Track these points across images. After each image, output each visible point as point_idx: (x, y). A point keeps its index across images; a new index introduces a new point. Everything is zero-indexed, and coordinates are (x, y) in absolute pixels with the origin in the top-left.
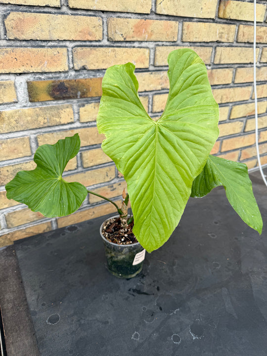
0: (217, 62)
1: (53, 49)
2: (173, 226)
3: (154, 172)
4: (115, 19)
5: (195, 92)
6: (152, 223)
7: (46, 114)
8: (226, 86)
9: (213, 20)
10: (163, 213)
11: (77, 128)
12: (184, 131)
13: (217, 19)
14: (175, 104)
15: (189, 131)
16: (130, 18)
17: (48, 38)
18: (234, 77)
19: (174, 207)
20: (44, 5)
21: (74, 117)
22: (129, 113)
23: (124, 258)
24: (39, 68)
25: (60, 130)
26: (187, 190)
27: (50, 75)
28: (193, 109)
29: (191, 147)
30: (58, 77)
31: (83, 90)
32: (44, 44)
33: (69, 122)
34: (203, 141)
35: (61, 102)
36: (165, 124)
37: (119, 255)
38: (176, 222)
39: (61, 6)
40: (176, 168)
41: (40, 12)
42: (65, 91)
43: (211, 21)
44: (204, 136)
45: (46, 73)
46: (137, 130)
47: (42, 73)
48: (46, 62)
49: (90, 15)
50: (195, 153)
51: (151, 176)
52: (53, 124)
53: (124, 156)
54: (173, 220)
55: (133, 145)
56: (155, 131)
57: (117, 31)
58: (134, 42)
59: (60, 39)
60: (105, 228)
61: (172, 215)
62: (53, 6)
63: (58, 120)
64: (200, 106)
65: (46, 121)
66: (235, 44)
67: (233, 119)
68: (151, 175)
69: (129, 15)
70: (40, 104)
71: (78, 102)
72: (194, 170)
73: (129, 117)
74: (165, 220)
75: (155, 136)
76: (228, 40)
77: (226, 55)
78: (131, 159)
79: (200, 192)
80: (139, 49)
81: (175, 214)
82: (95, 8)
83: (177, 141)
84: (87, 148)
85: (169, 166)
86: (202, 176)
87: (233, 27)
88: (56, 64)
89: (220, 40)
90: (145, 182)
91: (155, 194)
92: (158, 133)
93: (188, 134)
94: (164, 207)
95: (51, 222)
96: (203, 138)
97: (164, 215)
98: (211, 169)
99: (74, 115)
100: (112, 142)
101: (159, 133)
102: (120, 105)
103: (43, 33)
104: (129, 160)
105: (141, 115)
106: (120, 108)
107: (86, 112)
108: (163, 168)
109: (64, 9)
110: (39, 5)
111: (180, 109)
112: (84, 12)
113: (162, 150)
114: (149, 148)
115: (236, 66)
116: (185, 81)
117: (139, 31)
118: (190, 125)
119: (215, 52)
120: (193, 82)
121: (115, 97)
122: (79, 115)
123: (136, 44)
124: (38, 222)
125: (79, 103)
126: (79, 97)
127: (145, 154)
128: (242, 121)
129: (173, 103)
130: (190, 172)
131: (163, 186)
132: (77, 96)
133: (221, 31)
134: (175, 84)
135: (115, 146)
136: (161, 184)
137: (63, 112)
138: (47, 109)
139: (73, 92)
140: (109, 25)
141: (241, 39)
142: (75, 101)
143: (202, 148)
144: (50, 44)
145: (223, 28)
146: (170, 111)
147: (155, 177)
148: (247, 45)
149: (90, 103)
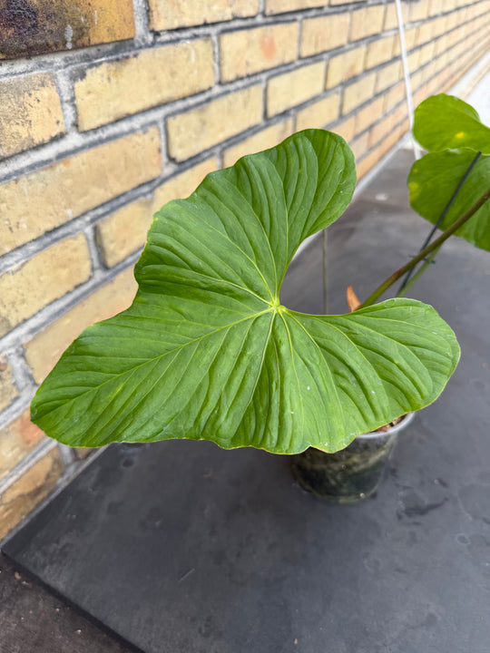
11: (76, 151)
21: (65, 117)
25: (32, 167)
31: (79, 22)
33: (54, 134)
35: (21, 66)
42: (29, 24)
52: (14, 148)
63: (23, 131)
71: (68, 62)
84: (107, 208)
99: (63, 110)
107: (91, 96)
122: (75, 106)
125: (70, 68)
126: (69, 46)
132: (65, 42)
137: (31, 100)
139: (54, 28)
142: (58, 59)
149: (97, 65)
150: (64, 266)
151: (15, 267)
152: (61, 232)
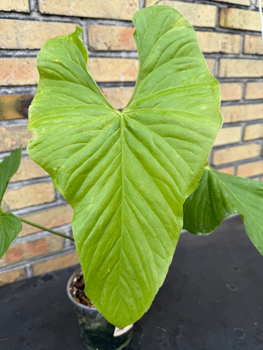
0: (222, 75)
1: (22, 59)
2: (155, 286)
3: (121, 192)
4: (96, 26)
5: (181, 66)
6: (121, 279)
7: (14, 135)
8: (235, 102)
9: (213, 29)
10: (139, 261)
12: (164, 122)
13: (218, 29)
14: (150, 84)
15: (172, 122)
16: (114, 25)
17: (15, 46)
18: (244, 93)
19: (156, 251)
20: (10, 10)
22: (78, 101)
23: (99, 327)
24: (5, 80)
26: (175, 220)
27: (19, 89)
28: (178, 90)
29: (178, 148)
30: (29, 92)
32: (10, 53)
34: (195, 135)
36: (135, 114)
37: (93, 322)
38: (160, 278)
39: (31, 11)
40: (155, 182)
41: (5, 18)
43: (211, 30)
44: (196, 128)
45: (13, 86)
46: (89, 125)
47: (9, 87)
48: (13, 74)
49: (66, 22)
50: (184, 157)
51: (116, 198)
53: (65, 165)
54: (156, 274)
55: (83, 146)
56: (119, 126)
57: (99, 39)
58: (120, 51)
59: (30, 48)
60: (75, 280)
61: (153, 266)
62: (20, 11)
64: (190, 86)
65: (14, 143)
66: (241, 56)
67: (248, 141)
68: (116, 196)
69: (114, 22)
70: (7, 122)
72: (184, 184)
73: (77, 105)
74: (143, 274)
75: (119, 133)
76: (232, 51)
77: (233, 68)
78: (78, 170)
79: (204, 224)
80: (127, 60)
81: (158, 265)
82: (71, 14)
83: (154, 139)
85: (144, 182)
86: (207, 202)
87: (238, 37)
88: (25, 76)
89: (222, 50)
90: (104, 208)
91: (124, 229)
92: (123, 128)
93: (171, 126)
94: (138, 250)
95: (25, 269)
96: (196, 130)
97: (140, 266)
98: (219, 191)
100: (46, 143)
101: (126, 129)
102: (64, 90)
103: (9, 41)
104: (74, 170)
105: (96, 103)
106: (64, 93)
108: (134, 185)
109: (35, 15)
110: (4, 9)
111: (158, 92)
112: (59, 19)
113: (132, 156)
114: (111, 153)
115: (245, 80)
116: (163, 51)
117: (126, 40)
118: (174, 112)
119: (219, 65)
120: (175, 54)
121: (57, 78)
123: (124, 54)
124: (9, 269)
127: (103, 162)
128: (258, 143)
129: (146, 83)
130: (176, 188)
131: (136, 215)
133: (224, 41)
134: (148, 55)
135: (50, 148)
136: (133, 211)
138: (16, 128)
140: (90, 33)
141: (247, 50)
143: (195, 147)
144: (18, 53)
145: (226, 38)
146: (142, 94)
147: (124, 200)
148: (256, 57)
150: (40, 193)
151: (17, 188)
152: (41, 180)
